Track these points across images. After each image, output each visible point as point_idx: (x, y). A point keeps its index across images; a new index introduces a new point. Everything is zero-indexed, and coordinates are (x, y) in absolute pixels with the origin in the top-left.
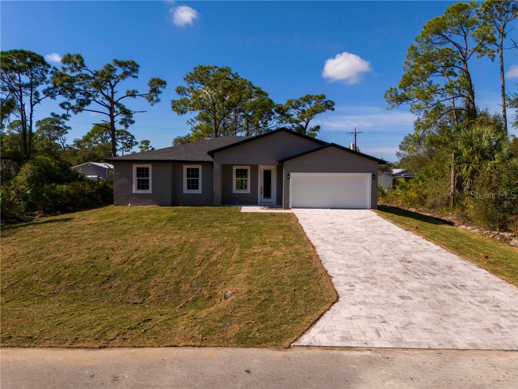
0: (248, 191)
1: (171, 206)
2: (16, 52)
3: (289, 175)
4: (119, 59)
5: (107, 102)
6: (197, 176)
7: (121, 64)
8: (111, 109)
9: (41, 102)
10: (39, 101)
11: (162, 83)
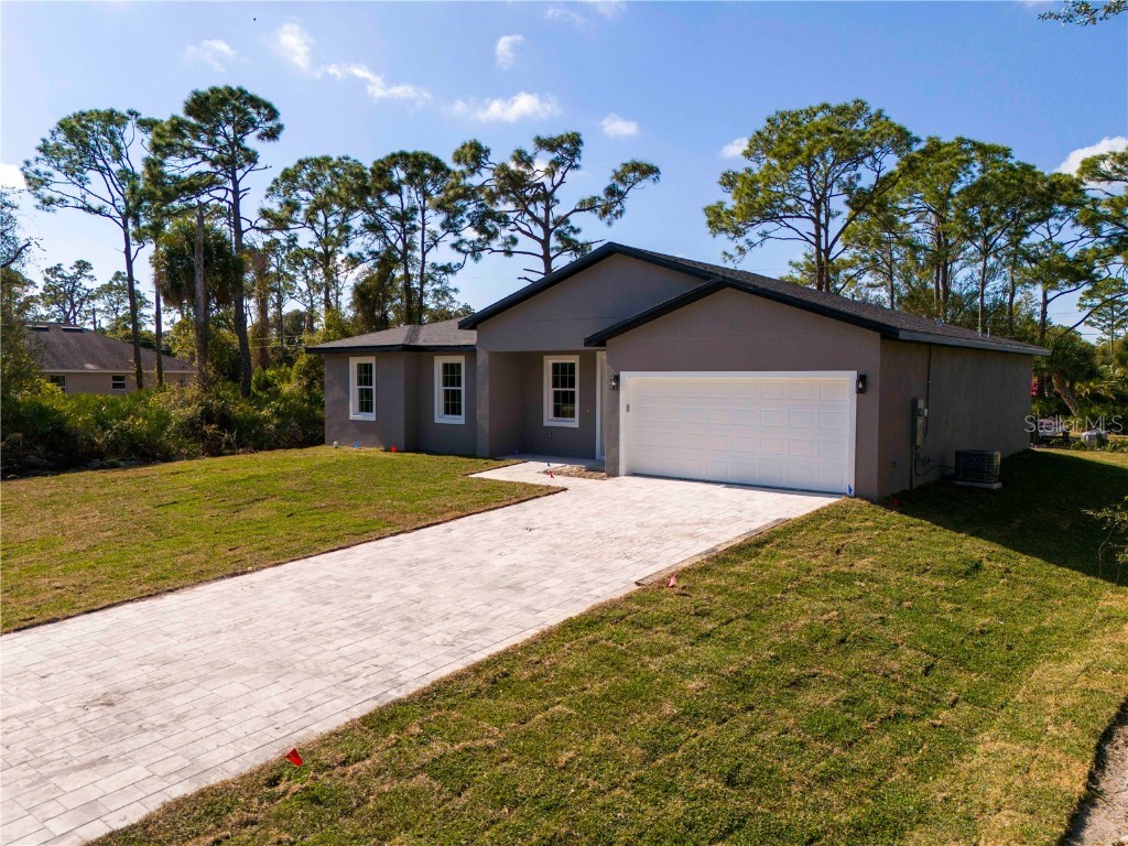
0: (574, 423)
1: (402, 452)
2: (403, 155)
3: (617, 378)
4: (545, 135)
5: (539, 232)
6: (459, 385)
7: (545, 144)
8: (545, 243)
9: (439, 244)
10: (436, 242)
11: (647, 171)
